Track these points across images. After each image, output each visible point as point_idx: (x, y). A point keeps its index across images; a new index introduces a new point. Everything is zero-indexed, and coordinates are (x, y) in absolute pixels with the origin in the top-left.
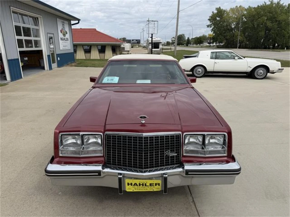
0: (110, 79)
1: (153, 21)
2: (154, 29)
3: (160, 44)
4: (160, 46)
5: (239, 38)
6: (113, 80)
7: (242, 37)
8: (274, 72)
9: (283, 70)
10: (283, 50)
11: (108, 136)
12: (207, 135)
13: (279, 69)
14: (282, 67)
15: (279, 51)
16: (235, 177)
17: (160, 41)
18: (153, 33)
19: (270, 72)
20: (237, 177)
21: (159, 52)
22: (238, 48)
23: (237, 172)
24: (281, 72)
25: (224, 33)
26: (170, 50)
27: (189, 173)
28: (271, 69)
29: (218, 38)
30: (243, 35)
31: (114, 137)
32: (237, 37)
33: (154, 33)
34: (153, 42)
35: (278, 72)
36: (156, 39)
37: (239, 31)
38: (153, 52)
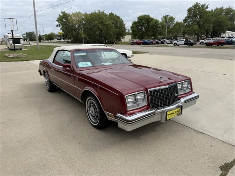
0: (85, 64)
2: (13, 26)
3: (20, 39)
4: (20, 41)
5: (83, 36)
6: (87, 64)
7: (85, 35)
8: (130, 57)
9: (134, 56)
13: (132, 55)
14: (133, 54)
17: (20, 37)
19: (128, 57)
21: (21, 47)
22: (83, 43)
23: (197, 97)
24: (133, 57)
25: (71, 32)
27: (186, 102)
28: (128, 56)
29: (67, 35)
30: (85, 33)
32: (81, 35)
33: (14, 30)
34: (14, 38)
35: (131, 57)
36: (16, 35)
37: (82, 31)
38: (15, 46)
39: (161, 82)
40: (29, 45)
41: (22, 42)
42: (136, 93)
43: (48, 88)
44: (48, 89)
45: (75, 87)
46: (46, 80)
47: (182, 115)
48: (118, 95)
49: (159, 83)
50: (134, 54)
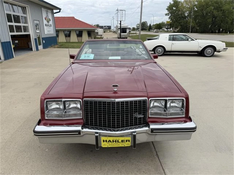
0: (86, 56)
1: (121, 10)
2: (122, 17)
3: (127, 29)
5: (191, 24)
6: (89, 57)
7: (193, 23)
8: (220, 51)
9: (227, 50)
10: (227, 34)
11: (86, 102)
12: (169, 100)
13: (224, 49)
14: (226, 47)
15: (224, 35)
16: (192, 134)
17: (127, 27)
18: (121, 20)
19: (217, 51)
20: (193, 134)
21: (127, 36)
22: (190, 32)
23: (193, 130)
25: (179, 20)
26: (135, 35)
27: (154, 131)
28: (217, 49)
29: (174, 24)
30: (194, 21)
31: (91, 102)
32: (190, 23)
33: (122, 20)
34: (122, 27)
35: (223, 51)
36: (124, 25)
37: (191, 18)
38: (121, 35)
41: (128, 31)
50: (228, 48)
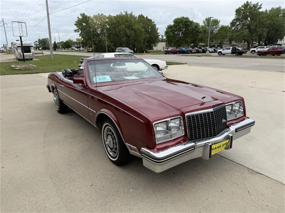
1: (19, 22)
2: (22, 31)
3: (31, 48)
4: (31, 50)
5: (107, 43)
6: (105, 79)
8: (163, 69)
9: (168, 68)
13: (166, 67)
14: (167, 65)
16: (251, 128)
17: (31, 44)
18: (21, 36)
19: (160, 69)
21: (32, 56)
22: (107, 52)
23: (252, 124)
24: (167, 69)
27: (238, 130)
28: (160, 67)
29: (87, 42)
30: (109, 40)
32: (105, 42)
33: (23, 36)
34: (23, 45)
35: (165, 69)
36: (26, 42)
37: (105, 37)
38: (25, 56)
39: (203, 104)
40: (42, 55)
41: (32, 50)
42: (169, 119)
43: (57, 108)
44: (58, 110)
45: (89, 108)
46: (55, 98)
47: (231, 149)
48: (143, 122)
49: (201, 105)
50: (169, 66)
